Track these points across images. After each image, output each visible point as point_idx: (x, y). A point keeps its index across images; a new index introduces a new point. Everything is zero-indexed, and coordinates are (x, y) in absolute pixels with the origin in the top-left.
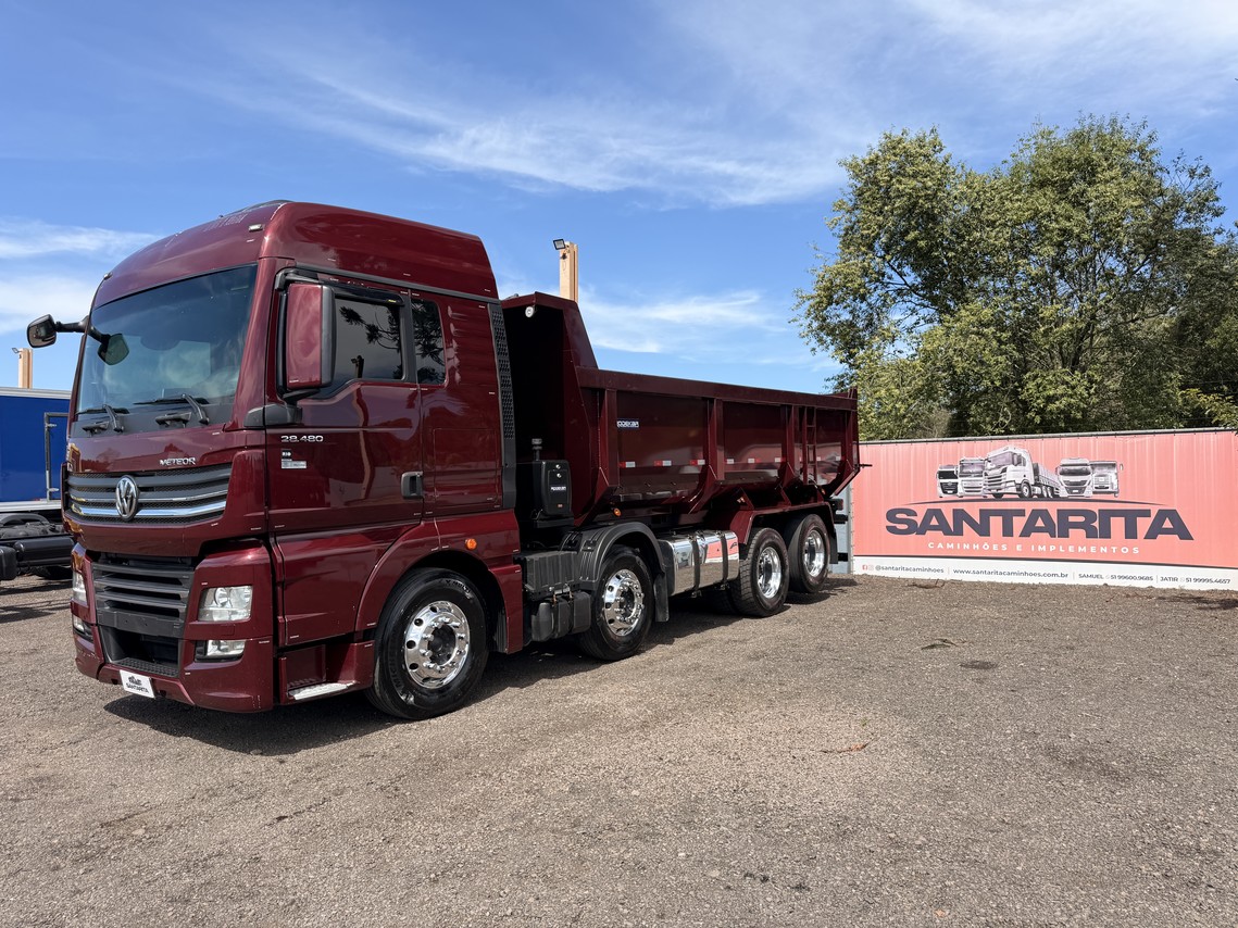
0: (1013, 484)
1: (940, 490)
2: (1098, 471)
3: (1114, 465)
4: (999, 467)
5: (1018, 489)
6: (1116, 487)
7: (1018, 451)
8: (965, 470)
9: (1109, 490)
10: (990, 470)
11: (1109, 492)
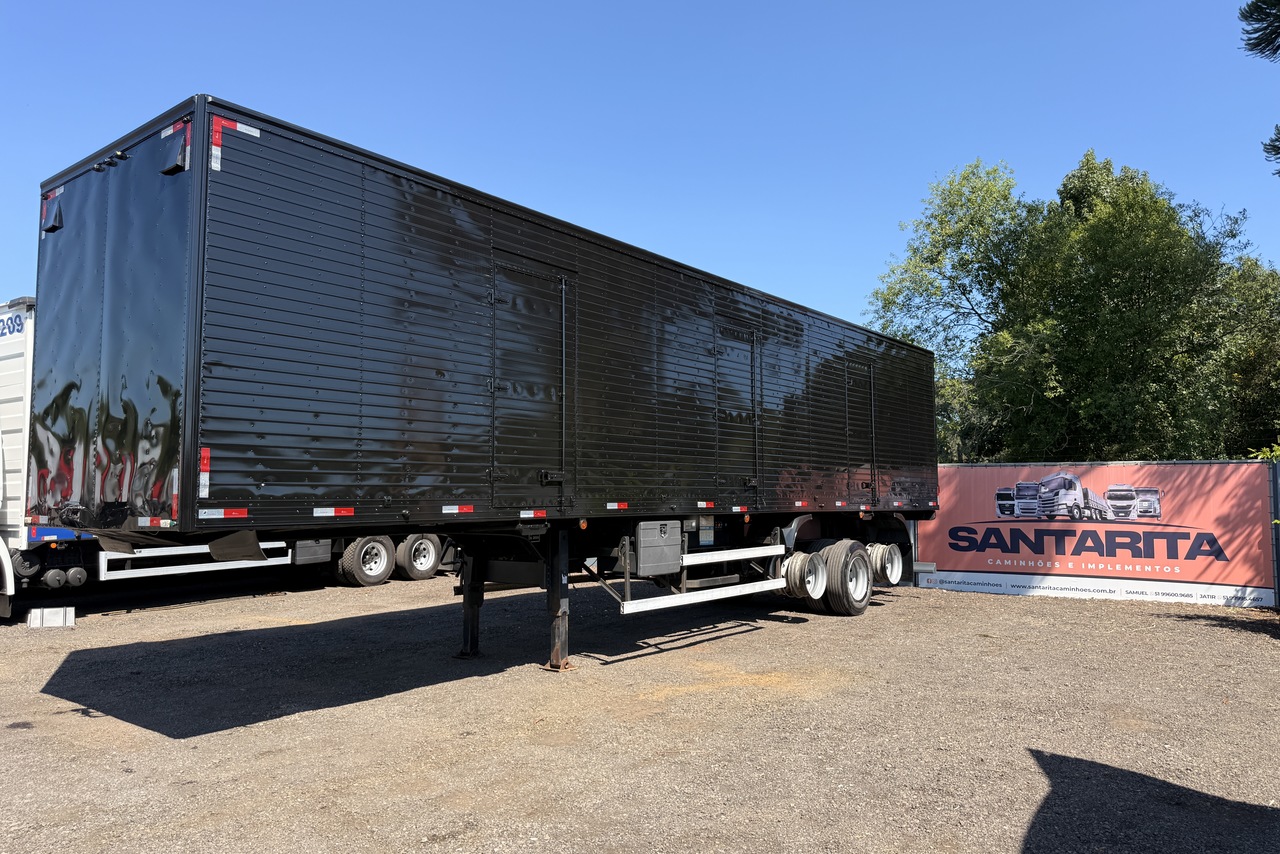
0: (1064, 506)
1: (998, 511)
2: (1142, 497)
3: (1154, 492)
4: (1051, 491)
5: (1069, 512)
6: (1158, 511)
7: (1069, 477)
8: (1021, 493)
9: (1153, 514)
10: (1044, 493)
11: (1152, 516)
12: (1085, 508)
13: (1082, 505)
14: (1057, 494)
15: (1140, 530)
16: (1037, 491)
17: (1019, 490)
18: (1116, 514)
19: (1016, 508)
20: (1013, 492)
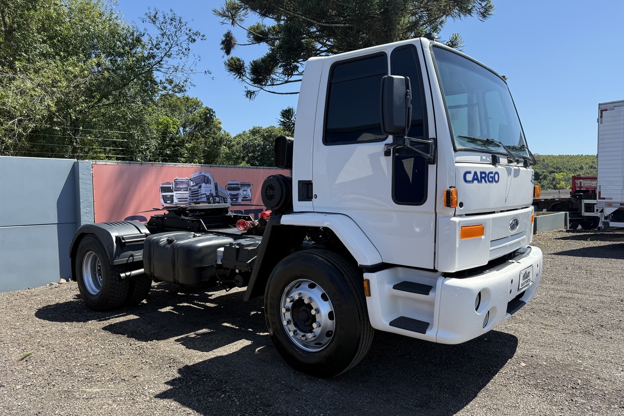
0: (205, 196)
1: (162, 201)
2: (243, 188)
3: (249, 185)
4: (197, 185)
5: (208, 199)
6: (250, 197)
7: (207, 175)
8: (178, 187)
9: (248, 199)
10: (193, 186)
11: (248, 200)
12: (217, 196)
13: (214, 195)
14: (200, 187)
15: (243, 209)
16: (188, 184)
17: (176, 184)
18: (232, 199)
19: (174, 198)
20: (172, 186)
